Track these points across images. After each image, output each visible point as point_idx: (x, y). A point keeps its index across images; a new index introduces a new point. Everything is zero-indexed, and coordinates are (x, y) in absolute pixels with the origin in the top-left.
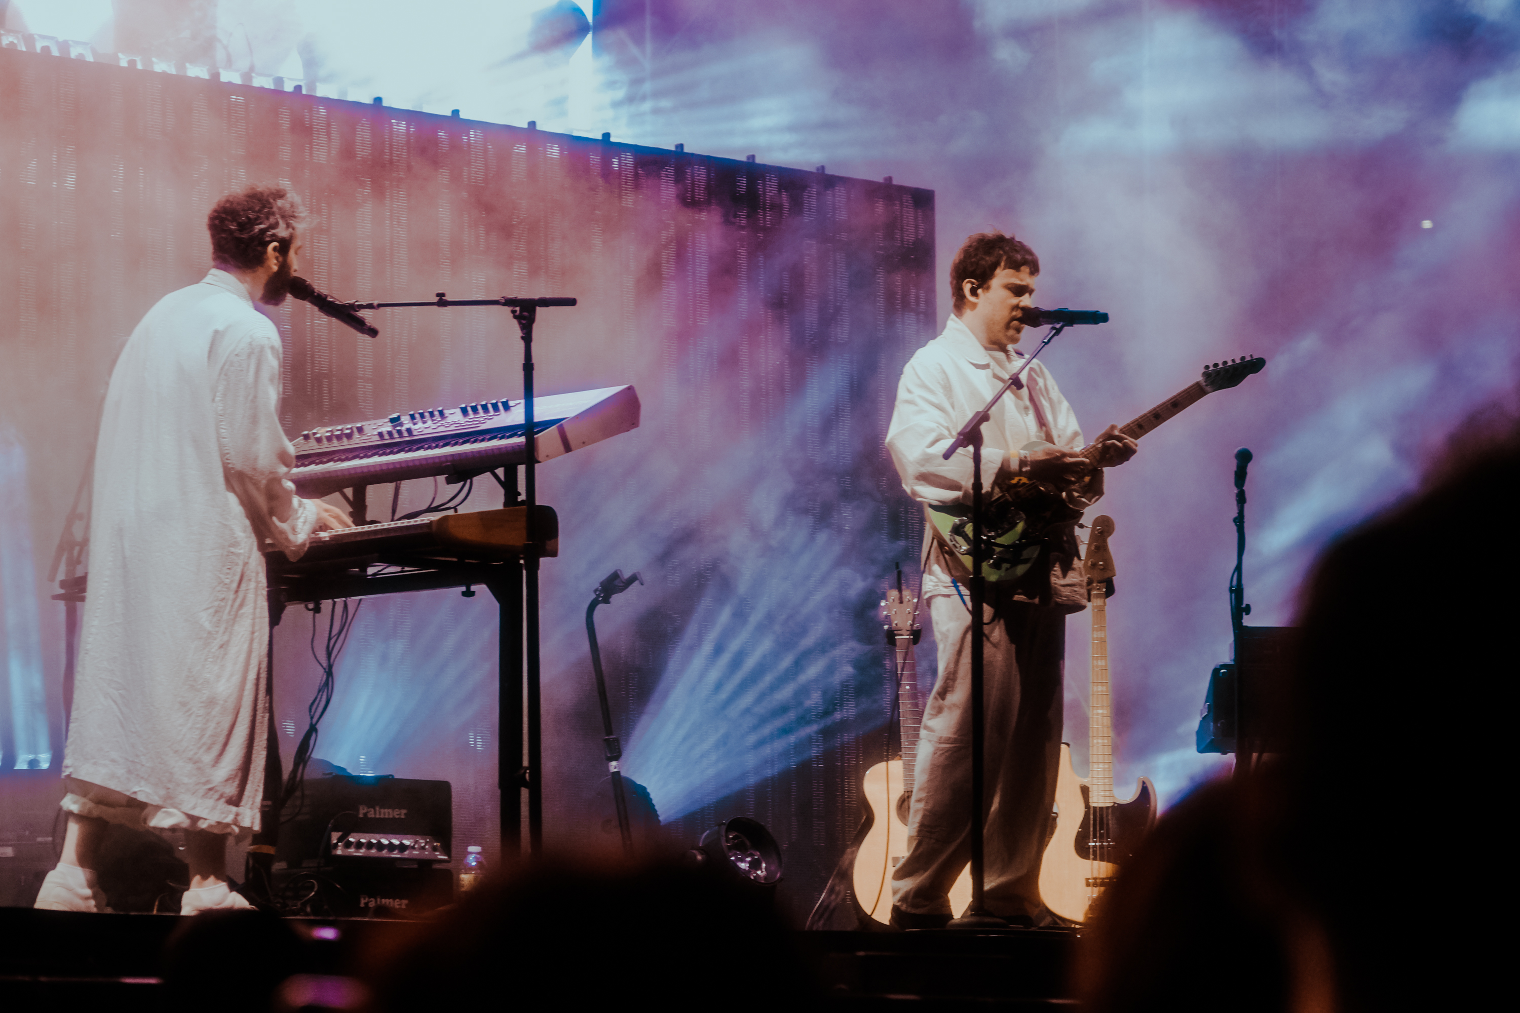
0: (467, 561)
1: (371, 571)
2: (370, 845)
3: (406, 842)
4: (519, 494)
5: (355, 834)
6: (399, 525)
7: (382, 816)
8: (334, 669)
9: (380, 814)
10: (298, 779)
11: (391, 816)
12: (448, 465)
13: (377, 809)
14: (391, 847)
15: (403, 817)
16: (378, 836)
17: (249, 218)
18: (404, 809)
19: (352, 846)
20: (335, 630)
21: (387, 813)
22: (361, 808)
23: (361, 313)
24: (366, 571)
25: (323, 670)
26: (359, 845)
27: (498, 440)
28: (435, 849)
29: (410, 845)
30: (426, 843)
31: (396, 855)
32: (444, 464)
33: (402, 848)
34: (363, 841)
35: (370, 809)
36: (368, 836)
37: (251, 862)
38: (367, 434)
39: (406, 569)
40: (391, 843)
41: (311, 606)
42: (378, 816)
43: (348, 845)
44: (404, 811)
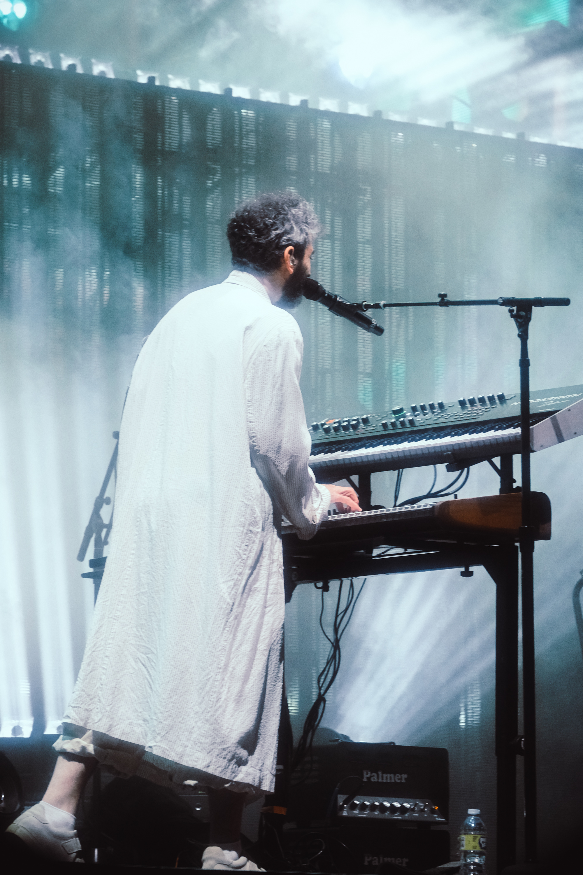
0: (465, 543)
1: (376, 552)
2: (373, 807)
3: (407, 805)
4: (514, 481)
5: (359, 797)
6: (403, 510)
7: (385, 781)
8: (341, 643)
9: (382, 779)
10: (308, 744)
11: (393, 781)
12: (448, 454)
13: (380, 773)
14: (393, 809)
15: (403, 781)
16: (381, 799)
17: (265, 224)
18: (405, 774)
19: (357, 809)
20: (342, 608)
21: (388, 778)
22: (365, 773)
23: (369, 313)
24: (372, 553)
25: (330, 645)
26: (363, 807)
27: (495, 431)
28: (433, 811)
29: (410, 808)
30: (425, 806)
31: (397, 817)
32: (445, 454)
33: (403, 810)
34: (367, 803)
35: (374, 774)
36: (372, 799)
37: (264, 822)
38: (372, 425)
39: (409, 550)
40: (392, 806)
41: (320, 584)
42: (380, 780)
43: (354, 807)
44: (404, 776)
